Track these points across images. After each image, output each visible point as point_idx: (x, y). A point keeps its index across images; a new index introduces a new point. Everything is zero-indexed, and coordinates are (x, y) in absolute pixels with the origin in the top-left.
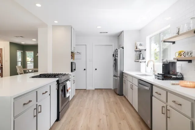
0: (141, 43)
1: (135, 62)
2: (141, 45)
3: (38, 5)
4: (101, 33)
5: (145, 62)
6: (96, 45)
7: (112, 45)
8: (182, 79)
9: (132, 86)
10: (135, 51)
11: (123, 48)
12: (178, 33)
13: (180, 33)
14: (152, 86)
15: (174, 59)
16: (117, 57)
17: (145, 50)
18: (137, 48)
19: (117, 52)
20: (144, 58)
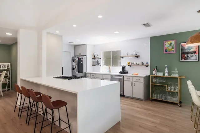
1: (92, 65)
2: (97, 55)
4: (70, 42)
5: (100, 66)
8: (127, 73)
10: (93, 59)
11: (86, 56)
12: (127, 55)
14: (123, 76)
15: (127, 65)
16: (82, 62)
17: (100, 59)
18: (95, 57)
19: (82, 58)
20: (99, 64)
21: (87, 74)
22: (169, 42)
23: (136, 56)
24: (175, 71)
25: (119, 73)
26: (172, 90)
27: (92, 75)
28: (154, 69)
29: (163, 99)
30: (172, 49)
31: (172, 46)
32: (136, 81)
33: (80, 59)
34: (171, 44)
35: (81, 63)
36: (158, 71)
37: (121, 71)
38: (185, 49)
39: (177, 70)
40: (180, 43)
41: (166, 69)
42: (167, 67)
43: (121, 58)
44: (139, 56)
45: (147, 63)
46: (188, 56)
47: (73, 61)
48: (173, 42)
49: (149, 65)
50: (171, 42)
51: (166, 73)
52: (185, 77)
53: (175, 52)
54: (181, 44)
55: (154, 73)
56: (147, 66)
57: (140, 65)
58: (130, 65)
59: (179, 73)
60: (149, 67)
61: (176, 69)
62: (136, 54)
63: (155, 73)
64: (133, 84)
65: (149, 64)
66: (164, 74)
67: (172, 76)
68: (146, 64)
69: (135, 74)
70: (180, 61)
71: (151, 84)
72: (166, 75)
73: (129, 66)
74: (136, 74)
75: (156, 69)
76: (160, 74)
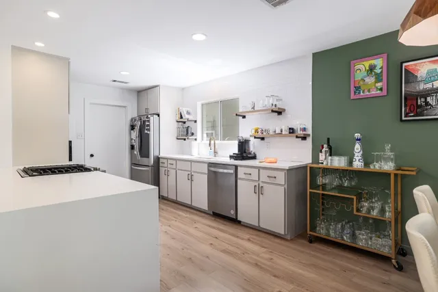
0: (188, 109)
1: (178, 139)
2: (188, 113)
3: (53, 15)
4: (115, 81)
5: (196, 139)
6: (91, 104)
7: (125, 107)
8: (254, 157)
9: (192, 175)
10: (177, 122)
11: (159, 115)
12: (253, 108)
13: (256, 109)
14: (236, 167)
15: (251, 136)
16: (149, 130)
17: (196, 121)
18: (181, 117)
19: (149, 121)
20: (193, 134)
21: (161, 160)
22: (367, 64)
23: (273, 111)
24: (384, 151)
25: (231, 157)
26: (375, 213)
27: (170, 162)
28: (323, 147)
29: (347, 239)
30: (376, 82)
31: (376, 74)
32: (268, 180)
33: (144, 122)
34: (372, 68)
35: (146, 132)
36: (331, 152)
37: (237, 152)
38: (419, 79)
39: (391, 150)
40: (402, 63)
41: (358, 147)
42: (358, 140)
43: (241, 118)
44: (284, 110)
45: (304, 129)
46: (427, 104)
47: (132, 127)
48: (379, 63)
49: (309, 135)
50: (373, 62)
51: (357, 158)
52: (414, 173)
53: (385, 92)
54: (404, 65)
55: (322, 157)
56: (304, 138)
57: (285, 136)
58: (260, 135)
59: (396, 159)
60: (309, 140)
61: (388, 147)
62: (276, 106)
63: (324, 157)
64: (259, 190)
65: (310, 131)
66: (351, 163)
67: (372, 167)
68: (300, 133)
69: (268, 160)
70: (401, 120)
71: (309, 190)
72: (358, 164)
73: (255, 138)
74: (273, 160)
75: (325, 146)
76: (339, 162)
